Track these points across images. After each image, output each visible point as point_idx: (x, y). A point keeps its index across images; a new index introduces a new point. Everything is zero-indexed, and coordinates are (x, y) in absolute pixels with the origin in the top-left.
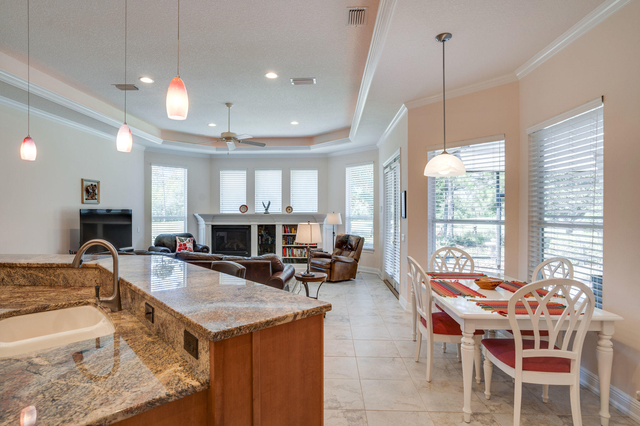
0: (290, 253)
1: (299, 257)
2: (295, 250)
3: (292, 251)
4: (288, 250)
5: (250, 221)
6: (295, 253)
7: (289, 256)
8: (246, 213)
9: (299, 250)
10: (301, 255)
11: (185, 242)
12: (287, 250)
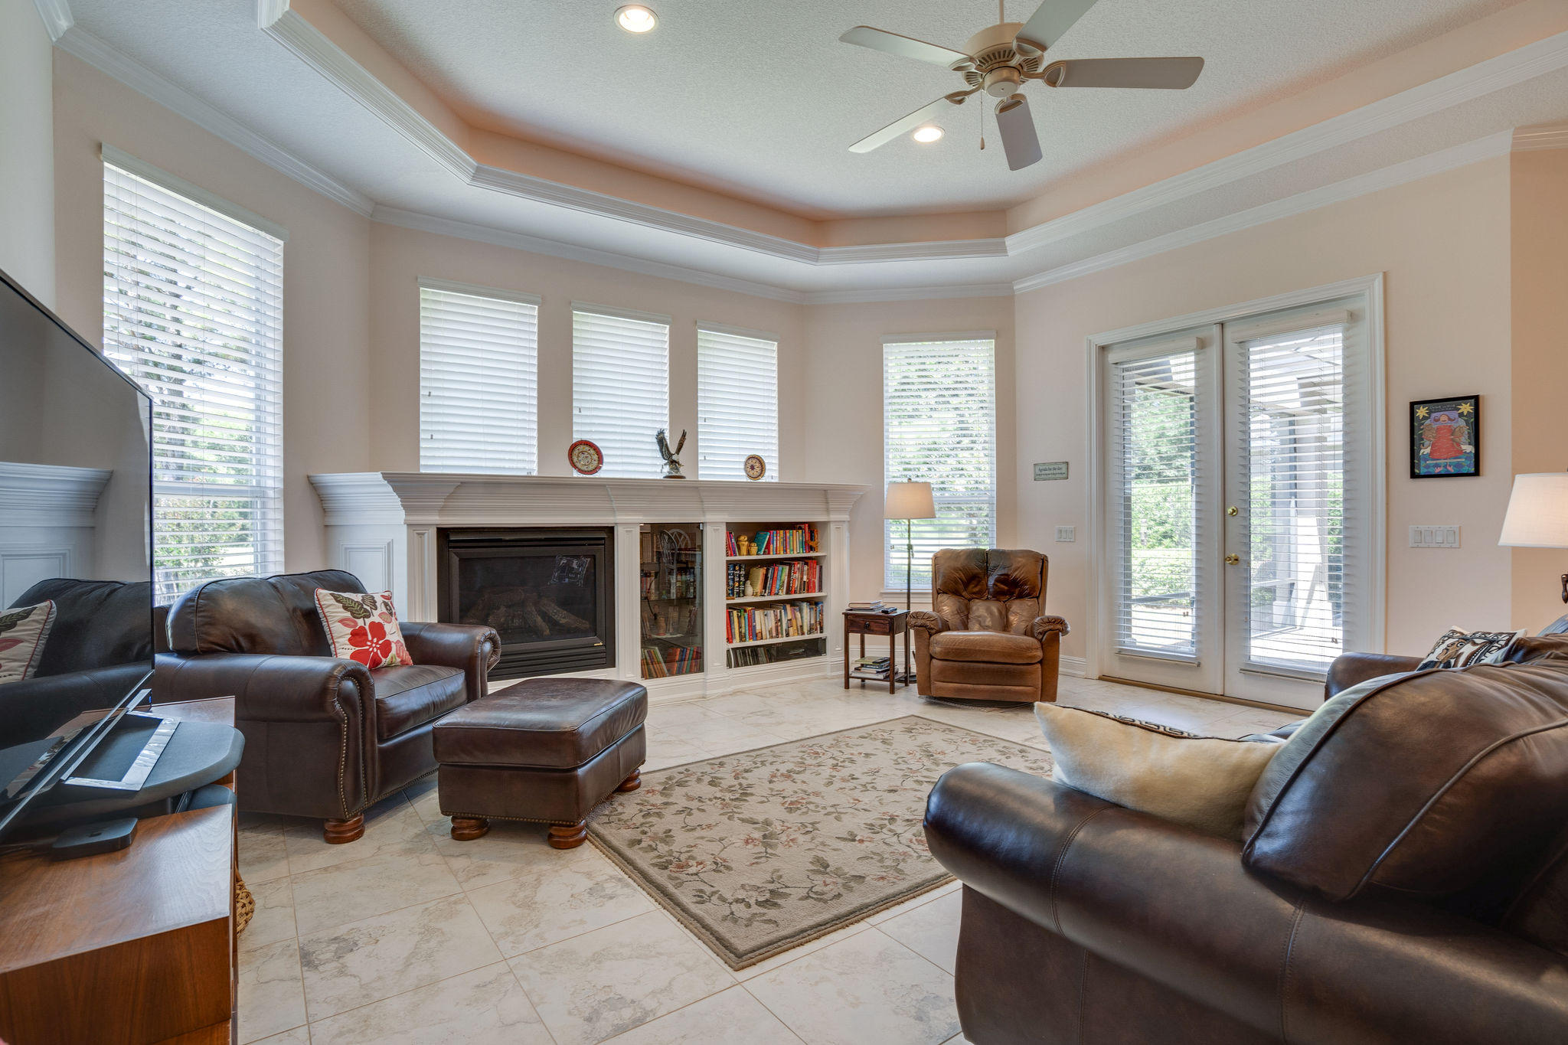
0: (745, 629)
1: (772, 637)
2: (758, 615)
3: (751, 621)
4: (739, 617)
5: (613, 511)
6: (758, 628)
7: (742, 638)
8: (596, 475)
9: (771, 613)
10: (777, 630)
11: (375, 618)
12: (736, 619)
